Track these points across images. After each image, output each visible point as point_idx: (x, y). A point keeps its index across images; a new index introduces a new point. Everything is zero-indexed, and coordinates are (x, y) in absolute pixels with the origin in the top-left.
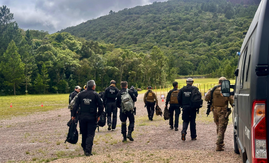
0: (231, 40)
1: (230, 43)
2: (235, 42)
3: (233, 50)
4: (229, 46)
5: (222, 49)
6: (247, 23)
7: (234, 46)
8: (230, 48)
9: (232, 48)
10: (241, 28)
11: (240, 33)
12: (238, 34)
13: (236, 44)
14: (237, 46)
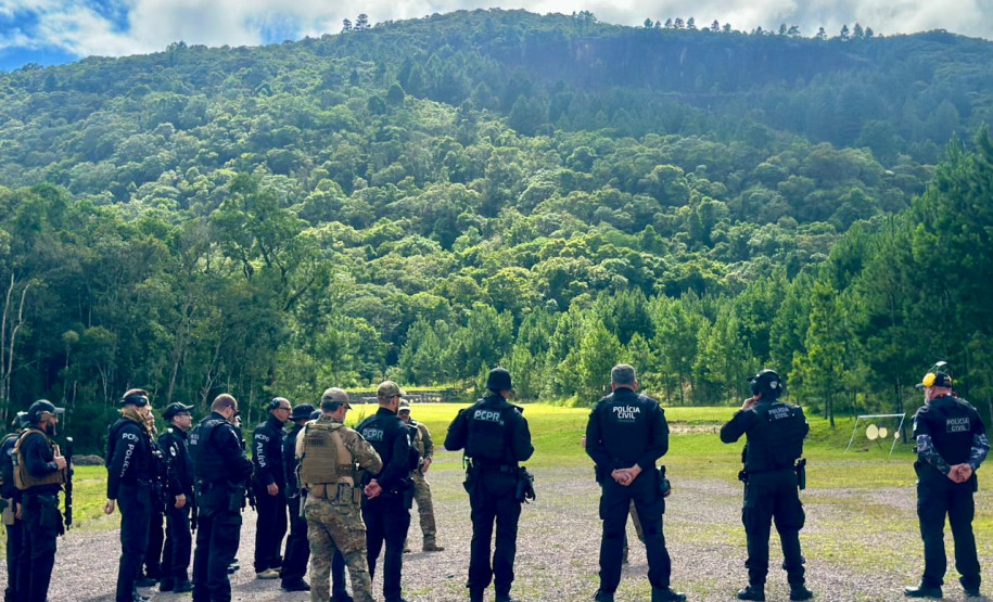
0: (547, 229)
1: (544, 242)
2: (568, 236)
3: (560, 272)
4: (539, 254)
5: (511, 268)
6: (612, 157)
7: (567, 254)
8: (552, 264)
9: (559, 262)
10: (588, 176)
11: (585, 198)
12: (573, 202)
13: (575, 245)
14: (576, 256)
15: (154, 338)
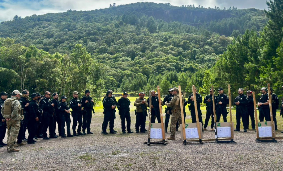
0: (156, 55)
1: (156, 59)
2: (161, 57)
3: (159, 66)
4: (154, 62)
5: (148, 65)
6: (173, 38)
7: (161, 62)
8: (157, 64)
9: (159, 63)
10: (167, 43)
11: (166, 48)
12: (163, 49)
13: (163, 60)
14: (163, 62)
15: (57, 82)
